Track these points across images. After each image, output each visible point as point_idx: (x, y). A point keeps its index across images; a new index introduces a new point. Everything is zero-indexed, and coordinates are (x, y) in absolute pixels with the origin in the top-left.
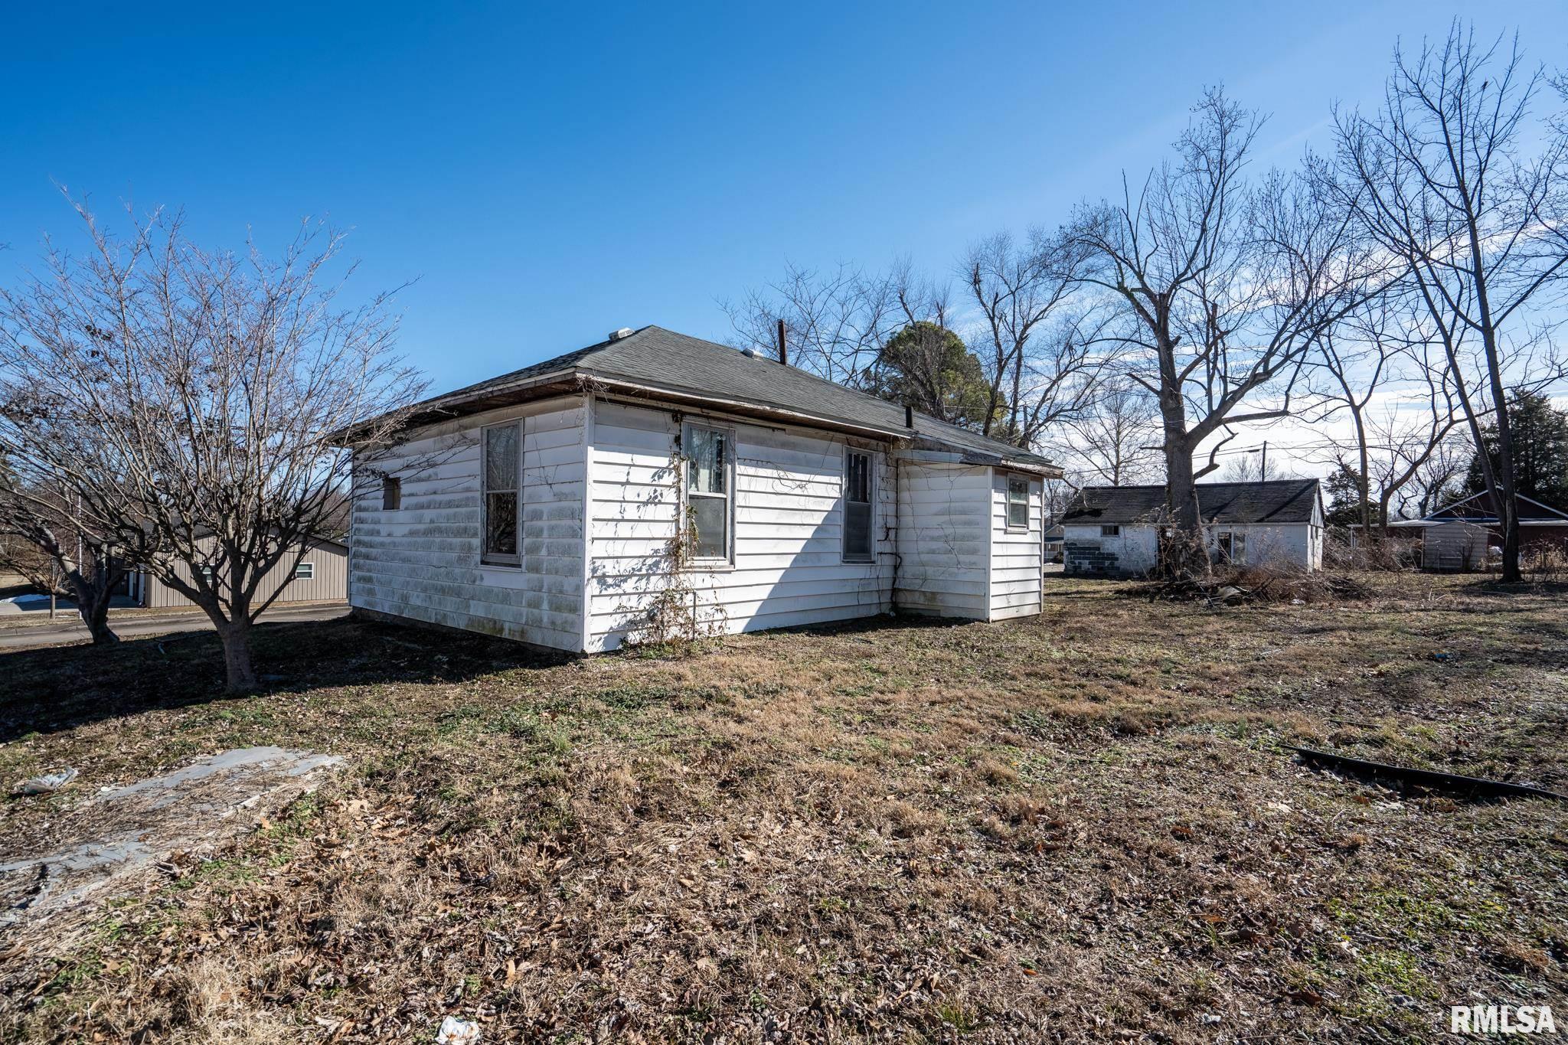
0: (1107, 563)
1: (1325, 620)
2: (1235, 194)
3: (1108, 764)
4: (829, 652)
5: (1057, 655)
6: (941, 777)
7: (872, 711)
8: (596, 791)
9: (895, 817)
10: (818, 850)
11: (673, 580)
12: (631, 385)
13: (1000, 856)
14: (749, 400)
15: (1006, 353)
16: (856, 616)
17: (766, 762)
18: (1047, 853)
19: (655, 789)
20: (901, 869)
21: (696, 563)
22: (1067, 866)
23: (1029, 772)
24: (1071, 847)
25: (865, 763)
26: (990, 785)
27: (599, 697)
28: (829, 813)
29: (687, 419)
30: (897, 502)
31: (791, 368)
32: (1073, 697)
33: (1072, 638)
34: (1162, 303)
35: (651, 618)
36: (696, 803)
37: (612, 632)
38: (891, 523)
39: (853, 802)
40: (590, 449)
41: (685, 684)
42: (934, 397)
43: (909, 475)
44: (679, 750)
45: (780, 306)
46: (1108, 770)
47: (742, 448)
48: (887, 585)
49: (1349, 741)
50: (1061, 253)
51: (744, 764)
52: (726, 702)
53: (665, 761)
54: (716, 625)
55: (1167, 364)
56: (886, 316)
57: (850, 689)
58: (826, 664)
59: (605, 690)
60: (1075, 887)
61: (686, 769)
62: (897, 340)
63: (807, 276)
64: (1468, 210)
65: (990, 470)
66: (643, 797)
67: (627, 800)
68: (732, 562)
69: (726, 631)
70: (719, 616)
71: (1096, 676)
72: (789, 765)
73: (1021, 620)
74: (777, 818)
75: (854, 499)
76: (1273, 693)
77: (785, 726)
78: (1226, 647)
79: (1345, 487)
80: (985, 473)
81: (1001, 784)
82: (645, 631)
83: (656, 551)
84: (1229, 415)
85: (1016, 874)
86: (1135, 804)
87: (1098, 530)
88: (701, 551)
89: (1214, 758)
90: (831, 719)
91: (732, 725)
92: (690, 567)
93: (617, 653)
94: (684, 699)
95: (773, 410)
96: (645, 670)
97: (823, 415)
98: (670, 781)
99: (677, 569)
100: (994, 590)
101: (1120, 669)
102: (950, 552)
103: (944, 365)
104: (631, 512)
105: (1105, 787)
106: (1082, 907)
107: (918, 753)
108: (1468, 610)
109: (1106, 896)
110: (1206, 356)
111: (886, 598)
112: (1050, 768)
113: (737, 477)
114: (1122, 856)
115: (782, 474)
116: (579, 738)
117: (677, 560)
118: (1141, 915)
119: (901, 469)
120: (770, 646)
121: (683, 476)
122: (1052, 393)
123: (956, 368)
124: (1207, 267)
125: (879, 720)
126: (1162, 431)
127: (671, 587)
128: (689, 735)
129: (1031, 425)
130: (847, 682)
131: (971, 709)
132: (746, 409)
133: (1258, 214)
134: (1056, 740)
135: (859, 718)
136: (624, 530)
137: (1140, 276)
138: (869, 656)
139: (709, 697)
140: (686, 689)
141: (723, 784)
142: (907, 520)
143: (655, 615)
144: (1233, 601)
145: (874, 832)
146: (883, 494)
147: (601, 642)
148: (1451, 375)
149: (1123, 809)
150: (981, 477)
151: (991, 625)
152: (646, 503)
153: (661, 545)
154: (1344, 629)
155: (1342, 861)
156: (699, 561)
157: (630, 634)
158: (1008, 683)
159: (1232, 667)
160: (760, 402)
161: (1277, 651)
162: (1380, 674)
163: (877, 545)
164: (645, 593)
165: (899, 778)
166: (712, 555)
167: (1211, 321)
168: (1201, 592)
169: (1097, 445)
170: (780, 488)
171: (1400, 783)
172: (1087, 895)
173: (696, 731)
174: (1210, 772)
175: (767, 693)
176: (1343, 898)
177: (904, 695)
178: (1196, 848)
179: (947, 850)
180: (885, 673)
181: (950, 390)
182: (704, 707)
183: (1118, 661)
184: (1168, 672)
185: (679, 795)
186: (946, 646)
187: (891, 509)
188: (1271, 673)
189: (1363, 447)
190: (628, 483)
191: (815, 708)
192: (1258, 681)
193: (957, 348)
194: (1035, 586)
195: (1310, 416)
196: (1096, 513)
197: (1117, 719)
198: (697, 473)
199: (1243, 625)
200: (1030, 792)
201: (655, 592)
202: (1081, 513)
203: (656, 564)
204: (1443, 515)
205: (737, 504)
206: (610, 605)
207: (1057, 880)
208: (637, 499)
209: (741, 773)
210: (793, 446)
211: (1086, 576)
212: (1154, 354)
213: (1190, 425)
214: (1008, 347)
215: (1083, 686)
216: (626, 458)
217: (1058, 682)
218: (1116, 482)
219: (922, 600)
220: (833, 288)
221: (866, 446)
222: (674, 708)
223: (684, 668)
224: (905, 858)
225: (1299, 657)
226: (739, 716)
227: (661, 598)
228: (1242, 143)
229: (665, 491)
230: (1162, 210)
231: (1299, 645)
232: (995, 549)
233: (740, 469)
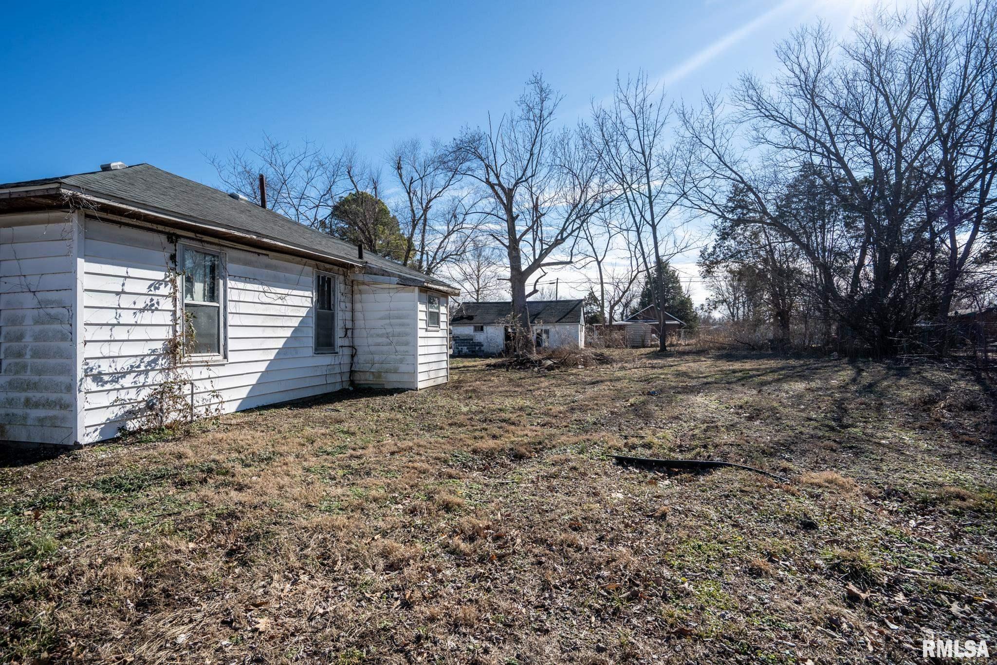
0: (477, 348)
1: (596, 377)
2: (547, 136)
3: (517, 483)
4: (308, 421)
5: (465, 409)
6: (412, 512)
7: (350, 466)
8: (89, 593)
9: (385, 554)
10: (326, 600)
11: (171, 374)
12: (124, 206)
13: (468, 570)
14: (239, 230)
15: (418, 216)
16: (326, 391)
17: (269, 524)
18: (499, 560)
19: (160, 575)
20: (399, 602)
21: (193, 359)
22: (516, 569)
23: (470, 497)
24: (514, 552)
25: (352, 511)
26: (447, 512)
27: (95, 486)
28: (330, 561)
29: (182, 241)
30: (353, 311)
31: (270, 211)
32: (482, 438)
33: (470, 397)
34: (510, 193)
35: (150, 406)
36: (204, 579)
37: (109, 423)
38: (349, 325)
39: (348, 547)
40: (80, 262)
41: (186, 461)
42: (371, 241)
43: (360, 292)
44: (183, 527)
45: (258, 166)
46: (518, 488)
47: (231, 267)
48: (346, 369)
49: (633, 447)
50: (453, 155)
51: (249, 530)
52: (226, 473)
53: (168, 542)
54: (213, 407)
55: (512, 231)
56: (338, 183)
57: (329, 449)
58: (308, 431)
59: (101, 478)
60: (524, 584)
61: (192, 545)
62: (345, 202)
63: (280, 147)
64: (646, 166)
65: (417, 289)
66: (146, 587)
67: (127, 594)
68: (225, 357)
69: (222, 412)
70: (216, 400)
71: (490, 421)
72: (290, 524)
73: (437, 387)
74: (285, 576)
75: (322, 308)
76: (587, 422)
77: (281, 488)
78: (555, 396)
79: (590, 304)
80: (413, 291)
81: (455, 510)
82: (143, 419)
83: (154, 351)
84: (544, 262)
85: (483, 583)
86: (543, 510)
87: (472, 328)
88: (197, 349)
89: (574, 468)
90: (319, 476)
91: (233, 494)
92: (188, 362)
93: (115, 440)
94: (185, 475)
95: (259, 239)
96: (145, 453)
97: (298, 246)
98: (176, 562)
99: (175, 364)
100: (420, 368)
101: (504, 415)
102: (390, 344)
103: (377, 221)
104: (127, 317)
105: (521, 501)
106: (533, 599)
107: (390, 495)
108: (653, 367)
109: (545, 586)
110: (531, 227)
111: (346, 378)
112: (483, 493)
113: (229, 290)
114: (547, 552)
115: (266, 288)
116: (69, 534)
117: (174, 357)
118: (570, 595)
119: (355, 287)
120: (260, 420)
121: (179, 287)
122: (445, 244)
123: (384, 224)
124: (533, 176)
125: (356, 472)
126: (509, 269)
127: (170, 380)
128: (192, 510)
129: (432, 263)
130: (326, 444)
131: (421, 455)
132: (236, 236)
133: (558, 150)
134: (479, 469)
135: (341, 472)
136: (120, 333)
137: (497, 177)
138: (340, 422)
139: (210, 470)
140: (187, 466)
141: (230, 554)
142: (360, 323)
143: (154, 404)
144: (550, 368)
145: (369, 570)
146: (343, 305)
147: (97, 433)
148: (639, 247)
149: (538, 516)
150: (410, 294)
151: (419, 392)
152: (142, 310)
153: (159, 346)
154: (607, 381)
155: (661, 526)
156: (196, 357)
157: (129, 422)
158: (439, 432)
159: (562, 408)
160: (248, 232)
161: (581, 396)
162: (632, 405)
163: (339, 341)
164: (144, 386)
165: (380, 519)
166: (208, 352)
167: (536, 207)
168: (534, 364)
169: (467, 277)
170: (264, 299)
171: (665, 468)
172: (533, 588)
173: (200, 505)
174: (576, 479)
175: (262, 460)
176: (671, 551)
177: (371, 450)
178: (586, 534)
179: (429, 575)
180: (353, 434)
181: (380, 239)
182: (205, 480)
183: (501, 410)
184: (530, 414)
185: (186, 575)
186: (392, 409)
187: (348, 315)
188: (583, 409)
189: (602, 283)
190: (123, 292)
191: (304, 469)
192: (577, 415)
193: (384, 211)
194: (444, 365)
195: (578, 265)
196: (470, 318)
197: (512, 449)
198: (192, 285)
199: (559, 382)
200: (475, 513)
201: (154, 385)
202: (462, 318)
203: (155, 361)
204: (634, 319)
205: (229, 311)
206: (106, 400)
207: (511, 582)
208: (132, 306)
209: (247, 539)
210: (275, 268)
211: (466, 356)
212: (505, 225)
213: (524, 268)
214: (419, 213)
215: (486, 430)
216: (121, 271)
217: (470, 428)
218: (477, 299)
219: (371, 378)
220: (300, 158)
221: (330, 270)
222: (176, 485)
223: (184, 447)
224: (400, 590)
225: (593, 399)
226: (239, 484)
227: (160, 389)
228: (551, 108)
229: (162, 300)
230: (510, 138)
231: (590, 391)
232: (420, 342)
233: (230, 284)
